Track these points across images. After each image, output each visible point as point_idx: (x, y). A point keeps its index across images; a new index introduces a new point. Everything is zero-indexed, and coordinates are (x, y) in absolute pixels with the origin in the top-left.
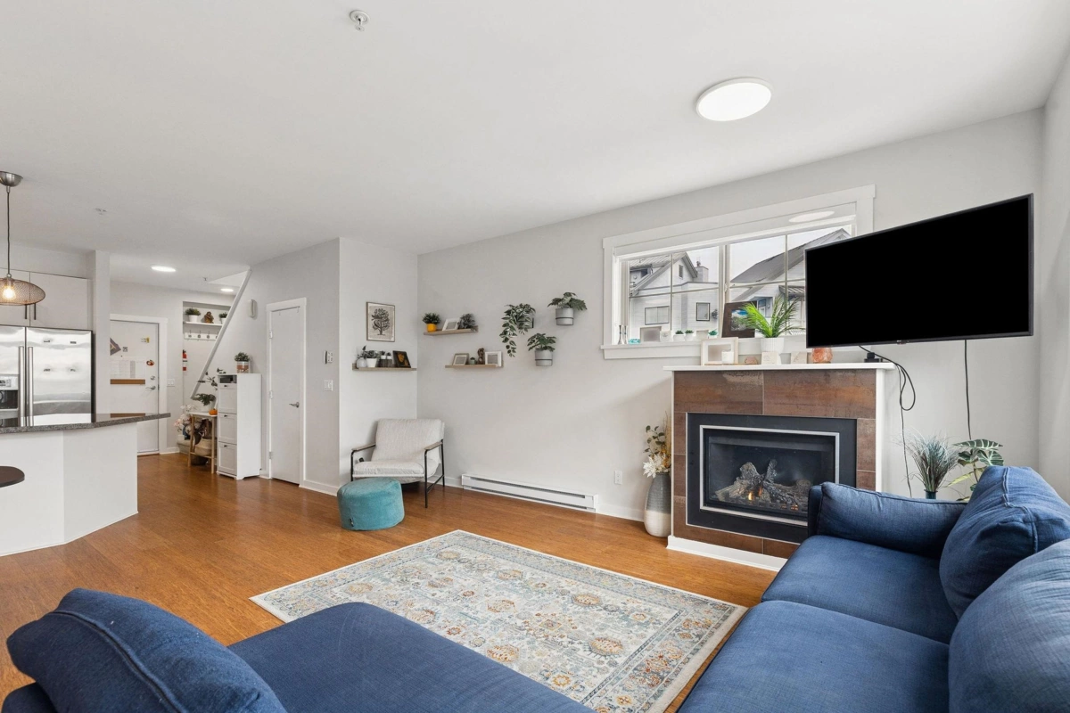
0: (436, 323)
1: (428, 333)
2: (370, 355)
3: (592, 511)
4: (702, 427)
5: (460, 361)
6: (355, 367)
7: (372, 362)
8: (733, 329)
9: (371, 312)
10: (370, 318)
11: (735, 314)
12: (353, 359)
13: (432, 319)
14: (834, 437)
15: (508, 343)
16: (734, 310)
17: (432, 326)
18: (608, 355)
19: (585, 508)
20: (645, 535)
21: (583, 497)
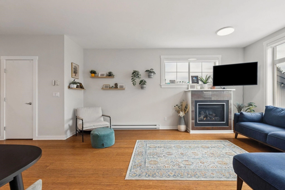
0: (95, 74)
1: (92, 77)
2: (74, 83)
3: (158, 129)
4: (198, 104)
5: (106, 87)
6: (69, 87)
7: (75, 86)
8: (194, 82)
9: (73, 67)
10: (73, 69)
11: (194, 78)
12: (68, 85)
13: (93, 72)
14: (224, 104)
15: (133, 82)
16: (193, 77)
17: (93, 75)
18: (162, 87)
19: (156, 128)
20: (179, 132)
21: (156, 125)
